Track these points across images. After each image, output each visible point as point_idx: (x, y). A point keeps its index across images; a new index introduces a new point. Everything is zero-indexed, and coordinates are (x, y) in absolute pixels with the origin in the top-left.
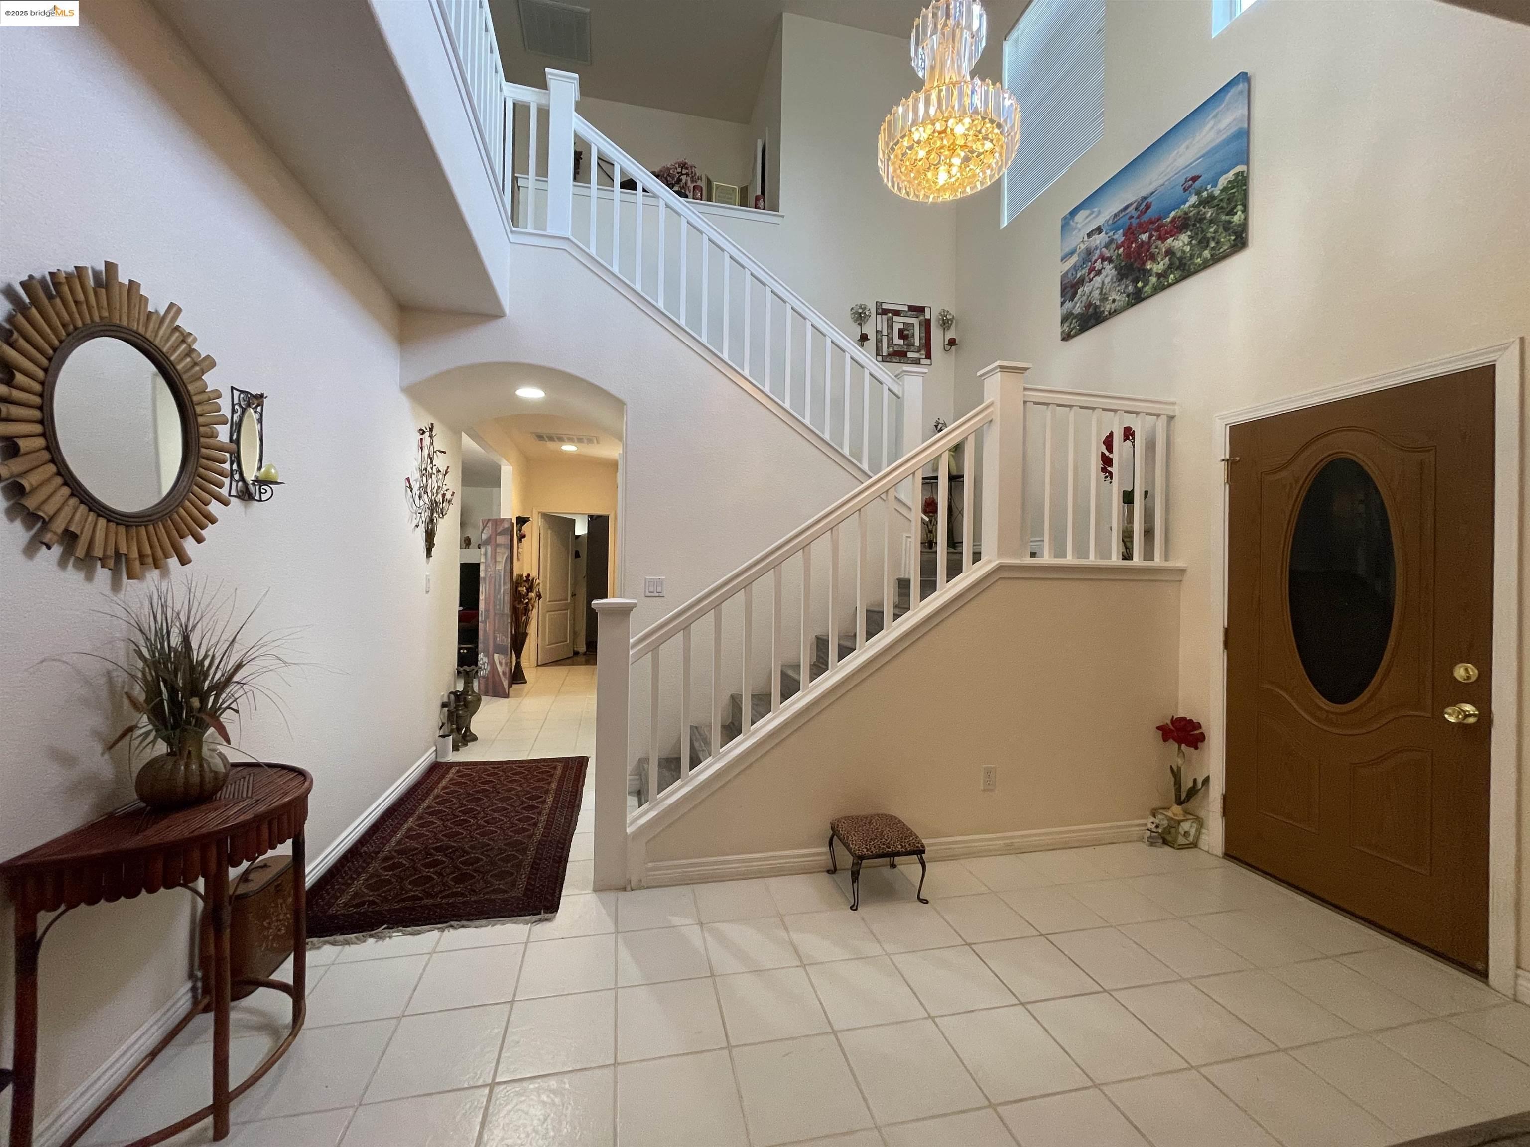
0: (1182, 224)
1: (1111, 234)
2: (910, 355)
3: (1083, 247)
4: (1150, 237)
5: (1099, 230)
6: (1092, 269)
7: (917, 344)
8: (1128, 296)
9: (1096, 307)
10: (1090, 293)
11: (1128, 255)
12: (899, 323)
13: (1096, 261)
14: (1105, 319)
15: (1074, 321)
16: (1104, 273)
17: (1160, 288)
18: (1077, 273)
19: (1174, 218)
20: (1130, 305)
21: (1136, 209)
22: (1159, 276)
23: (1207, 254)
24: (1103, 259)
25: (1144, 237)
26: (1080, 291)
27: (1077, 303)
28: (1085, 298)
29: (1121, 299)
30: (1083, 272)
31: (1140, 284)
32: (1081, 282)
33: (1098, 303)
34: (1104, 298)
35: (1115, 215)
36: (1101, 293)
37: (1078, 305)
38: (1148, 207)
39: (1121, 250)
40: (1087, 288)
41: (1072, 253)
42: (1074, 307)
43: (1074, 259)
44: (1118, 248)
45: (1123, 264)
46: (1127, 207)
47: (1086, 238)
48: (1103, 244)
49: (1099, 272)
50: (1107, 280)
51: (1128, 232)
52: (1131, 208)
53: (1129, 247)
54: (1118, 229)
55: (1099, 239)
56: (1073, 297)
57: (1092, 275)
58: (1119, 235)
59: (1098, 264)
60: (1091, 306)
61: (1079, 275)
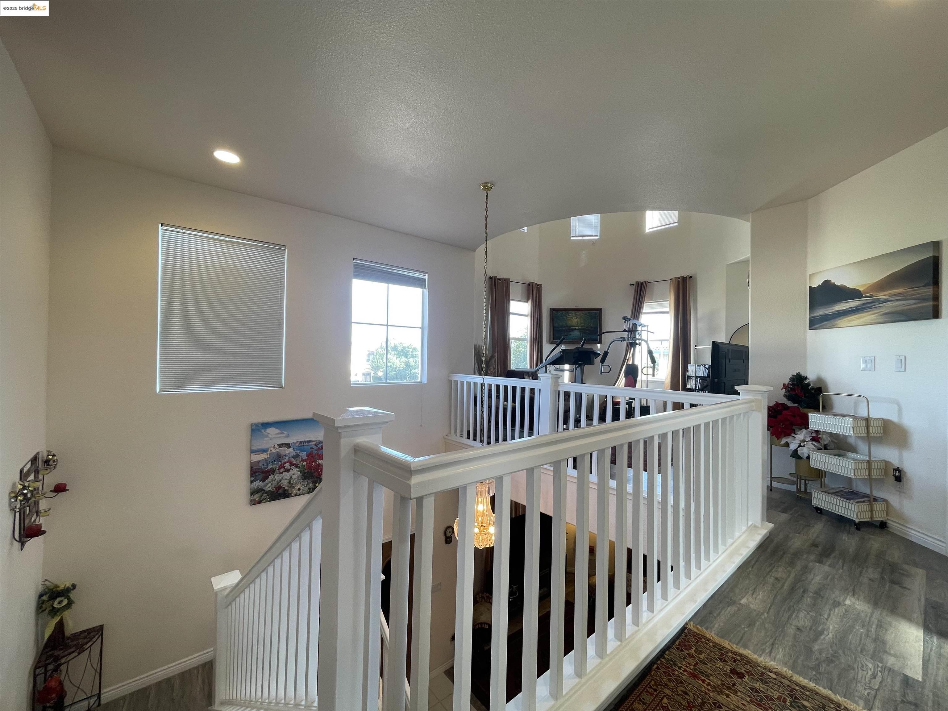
1: (298, 452)
3: (273, 450)
5: (288, 445)
6: (281, 467)
8: (308, 488)
9: (285, 490)
10: (280, 481)
11: (310, 467)
13: (285, 463)
14: (291, 498)
15: (264, 495)
16: (292, 472)
18: (268, 465)
21: (315, 445)
24: (291, 464)
25: (321, 462)
26: (271, 477)
27: (268, 484)
28: (275, 483)
30: (274, 466)
31: (317, 485)
32: (273, 472)
33: (287, 488)
34: (291, 486)
35: (301, 442)
36: (289, 482)
37: (268, 486)
39: (305, 463)
40: (277, 477)
41: (264, 451)
42: (265, 486)
43: (265, 456)
44: (303, 461)
45: (306, 471)
46: (309, 442)
47: (276, 446)
48: (291, 455)
49: (288, 470)
50: (294, 477)
51: (310, 455)
52: (312, 443)
53: (310, 464)
54: (302, 451)
55: (288, 451)
56: (264, 479)
57: (282, 470)
58: (304, 455)
59: (287, 466)
60: (279, 488)
61: (270, 467)
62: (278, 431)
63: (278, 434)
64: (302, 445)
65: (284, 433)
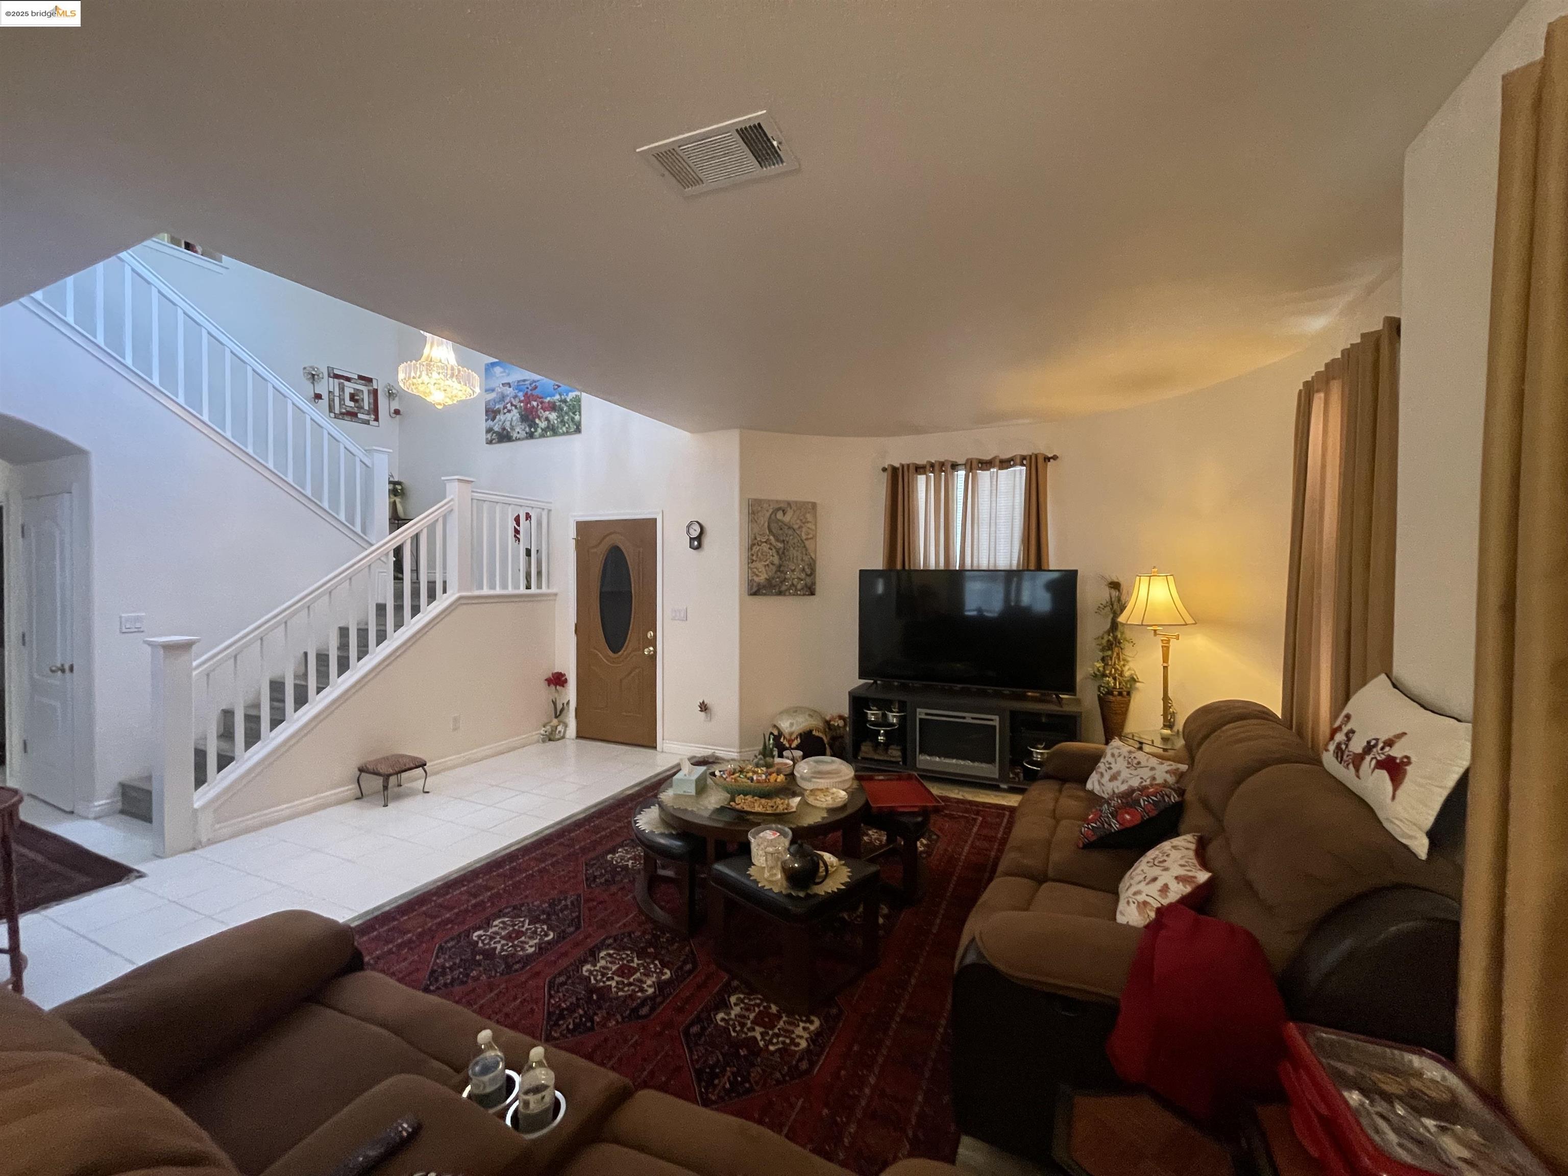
0: (553, 407)
1: (516, 391)
2: (360, 416)
3: (499, 390)
4: (538, 405)
5: (509, 385)
6: (505, 407)
7: (366, 407)
8: (526, 433)
9: (508, 432)
10: (504, 421)
11: (526, 409)
12: (349, 388)
13: (507, 403)
14: (513, 441)
15: (494, 434)
16: (512, 413)
17: (542, 436)
18: (495, 405)
19: (549, 402)
20: (527, 438)
21: (530, 384)
22: (542, 430)
23: (564, 429)
24: (512, 405)
25: (535, 404)
26: (498, 417)
27: (495, 423)
28: (501, 423)
29: (523, 434)
30: (499, 406)
31: (532, 430)
32: (498, 412)
33: (509, 429)
34: (512, 428)
35: (519, 382)
36: (511, 424)
37: (497, 425)
38: (536, 387)
39: (522, 404)
40: (502, 417)
41: (493, 390)
42: (494, 426)
43: (494, 395)
44: (521, 402)
45: (523, 413)
46: (524, 381)
47: (501, 386)
48: (511, 395)
49: (509, 411)
50: (514, 418)
51: (526, 395)
52: (527, 383)
53: (526, 405)
54: (520, 391)
55: (509, 391)
56: (493, 419)
57: (505, 411)
58: (521, 395)
59: (509, 406)
60: (504, 429)
61: (497, 407)
62: (501, 370)
63: (501, 373)
64: (519, 385)
65: (504, 372)
